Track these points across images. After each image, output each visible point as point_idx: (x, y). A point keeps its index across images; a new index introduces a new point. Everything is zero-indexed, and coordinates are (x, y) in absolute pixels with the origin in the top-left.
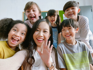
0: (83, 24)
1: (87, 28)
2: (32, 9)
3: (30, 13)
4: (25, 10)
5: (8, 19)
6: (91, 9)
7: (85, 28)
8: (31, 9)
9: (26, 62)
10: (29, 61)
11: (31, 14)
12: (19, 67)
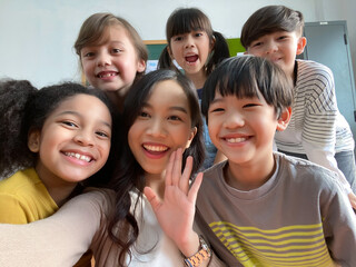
0: (315, 94)
1: (327, 108)
2: (105, 43)
3: (97, 61)
4: (79, 46)
5: (13, 83)
6: (345, 36)
7: (321, 107)
8: (101, 45)
9: (107, 234)
10: (116, 231)
11: (100, 65)
12: (78, 254)
